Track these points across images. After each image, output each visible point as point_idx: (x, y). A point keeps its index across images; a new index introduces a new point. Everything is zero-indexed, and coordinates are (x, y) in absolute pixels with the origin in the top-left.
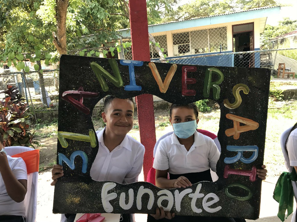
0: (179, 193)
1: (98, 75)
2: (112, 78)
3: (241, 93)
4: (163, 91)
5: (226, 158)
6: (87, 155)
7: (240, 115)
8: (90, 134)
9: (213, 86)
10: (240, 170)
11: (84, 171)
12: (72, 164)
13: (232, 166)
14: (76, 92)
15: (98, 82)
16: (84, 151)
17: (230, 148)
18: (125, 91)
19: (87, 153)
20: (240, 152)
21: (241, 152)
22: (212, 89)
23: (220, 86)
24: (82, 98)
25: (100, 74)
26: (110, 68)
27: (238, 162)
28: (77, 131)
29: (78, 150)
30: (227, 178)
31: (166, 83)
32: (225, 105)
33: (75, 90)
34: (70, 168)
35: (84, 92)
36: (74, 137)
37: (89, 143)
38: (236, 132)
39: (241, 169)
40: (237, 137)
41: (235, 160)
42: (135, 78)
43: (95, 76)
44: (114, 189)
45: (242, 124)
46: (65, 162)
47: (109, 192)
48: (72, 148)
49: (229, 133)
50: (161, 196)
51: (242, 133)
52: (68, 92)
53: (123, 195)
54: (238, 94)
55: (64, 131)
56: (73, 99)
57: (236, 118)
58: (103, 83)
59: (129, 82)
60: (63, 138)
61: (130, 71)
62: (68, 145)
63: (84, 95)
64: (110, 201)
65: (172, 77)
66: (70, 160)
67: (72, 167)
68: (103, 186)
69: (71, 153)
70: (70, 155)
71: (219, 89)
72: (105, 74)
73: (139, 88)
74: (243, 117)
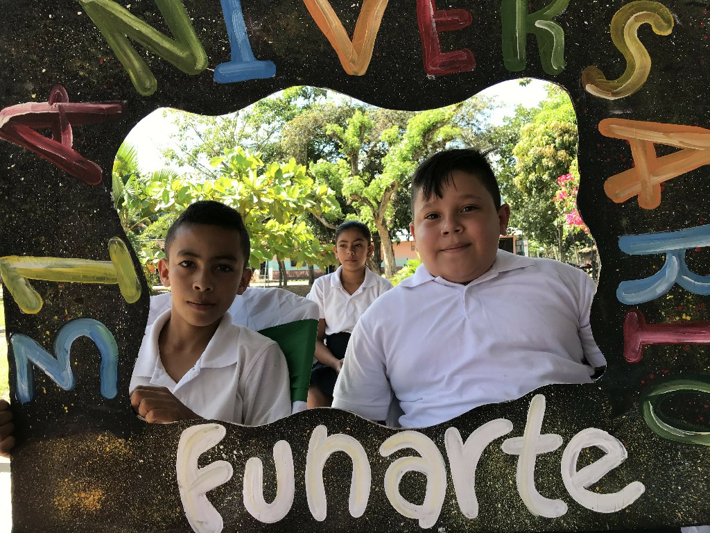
0: (464, 440)
1: (114, 37)
2: (166, 44)
3: (645, 33)
4: (356, 69)
5: (623, 285)
6: (113, 330)
7: (654, 118)
8: (113, 256)
9: (537, 25)
10: (684, 325)
11: (109, 390)
12: (64, 369)
13: (650, 313)
14: (44, 107)
15: (117, 63)
16: (100, 320)
17: (633, 245)
18: (218, 85)
19: (111, 327)
20: (674, 253)
21: (677, 253)
22: (534, 40)
23: (560, 20)
24: (65, 128)
25: (121, 34)
26: (153, 8)
27: (671, 292)
28: (66, 249)
29: (78, 318)
30: (641, 363)
31: (362, 37)
32: (589, 89)
33: (38, 100)
34: (59, 384)
35: (73, 104)
36: (60, 273)
37: (116, 288)
38: (644, 183)
39: (688, 318)
40: (651, 201)
41: (658, 287)
42: (249, 32)
43: (105, 43)
44: (222, 447)
45: (663, 150)
46: (38, 363)
47: (203, 461)
48: (59, 312)
49: (618, 189)
50: (395, 456)
51: (670, 181)
52: (14, 111)
53: (254, 467)
54: (633, 40)
55: (20, 254)
56: (35, 133)
57: (638, 131)
58: (134, 66)
59: (229, 50)
60: (22, 280)
61: (225, 12)
62: (42, 303)
63: (73, 117)
64: (210, 495)
65: (381, 14)
66: (55, 357)
67: (64, 378)
68: (178, 439)
69: (56, 330)
70: (54, 337)
71: (558, 33)
72: (139, 32)
73: (265, 70)
74: (664, 121)
